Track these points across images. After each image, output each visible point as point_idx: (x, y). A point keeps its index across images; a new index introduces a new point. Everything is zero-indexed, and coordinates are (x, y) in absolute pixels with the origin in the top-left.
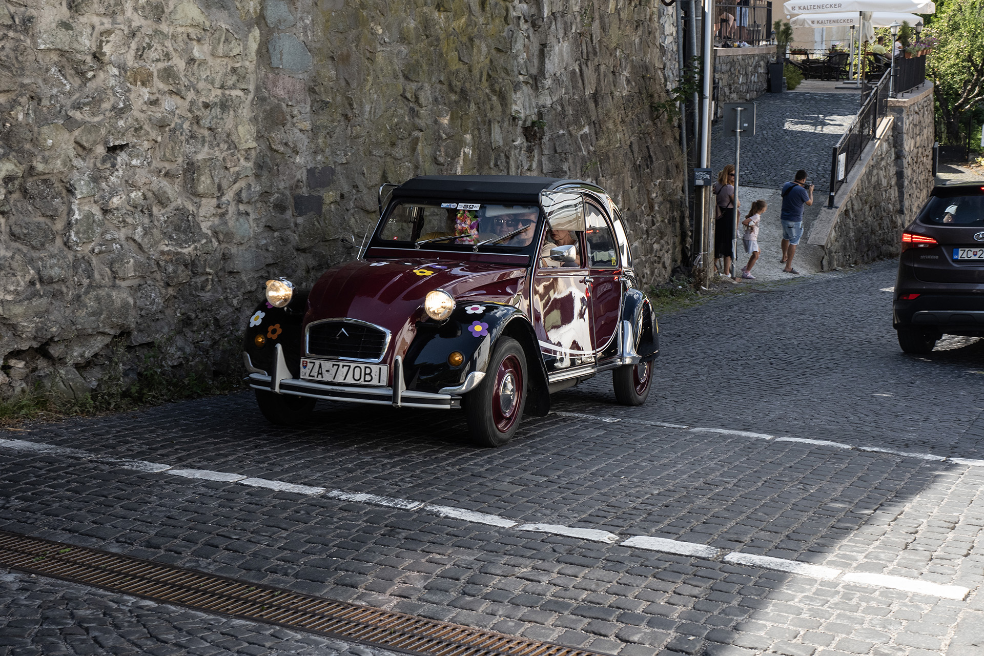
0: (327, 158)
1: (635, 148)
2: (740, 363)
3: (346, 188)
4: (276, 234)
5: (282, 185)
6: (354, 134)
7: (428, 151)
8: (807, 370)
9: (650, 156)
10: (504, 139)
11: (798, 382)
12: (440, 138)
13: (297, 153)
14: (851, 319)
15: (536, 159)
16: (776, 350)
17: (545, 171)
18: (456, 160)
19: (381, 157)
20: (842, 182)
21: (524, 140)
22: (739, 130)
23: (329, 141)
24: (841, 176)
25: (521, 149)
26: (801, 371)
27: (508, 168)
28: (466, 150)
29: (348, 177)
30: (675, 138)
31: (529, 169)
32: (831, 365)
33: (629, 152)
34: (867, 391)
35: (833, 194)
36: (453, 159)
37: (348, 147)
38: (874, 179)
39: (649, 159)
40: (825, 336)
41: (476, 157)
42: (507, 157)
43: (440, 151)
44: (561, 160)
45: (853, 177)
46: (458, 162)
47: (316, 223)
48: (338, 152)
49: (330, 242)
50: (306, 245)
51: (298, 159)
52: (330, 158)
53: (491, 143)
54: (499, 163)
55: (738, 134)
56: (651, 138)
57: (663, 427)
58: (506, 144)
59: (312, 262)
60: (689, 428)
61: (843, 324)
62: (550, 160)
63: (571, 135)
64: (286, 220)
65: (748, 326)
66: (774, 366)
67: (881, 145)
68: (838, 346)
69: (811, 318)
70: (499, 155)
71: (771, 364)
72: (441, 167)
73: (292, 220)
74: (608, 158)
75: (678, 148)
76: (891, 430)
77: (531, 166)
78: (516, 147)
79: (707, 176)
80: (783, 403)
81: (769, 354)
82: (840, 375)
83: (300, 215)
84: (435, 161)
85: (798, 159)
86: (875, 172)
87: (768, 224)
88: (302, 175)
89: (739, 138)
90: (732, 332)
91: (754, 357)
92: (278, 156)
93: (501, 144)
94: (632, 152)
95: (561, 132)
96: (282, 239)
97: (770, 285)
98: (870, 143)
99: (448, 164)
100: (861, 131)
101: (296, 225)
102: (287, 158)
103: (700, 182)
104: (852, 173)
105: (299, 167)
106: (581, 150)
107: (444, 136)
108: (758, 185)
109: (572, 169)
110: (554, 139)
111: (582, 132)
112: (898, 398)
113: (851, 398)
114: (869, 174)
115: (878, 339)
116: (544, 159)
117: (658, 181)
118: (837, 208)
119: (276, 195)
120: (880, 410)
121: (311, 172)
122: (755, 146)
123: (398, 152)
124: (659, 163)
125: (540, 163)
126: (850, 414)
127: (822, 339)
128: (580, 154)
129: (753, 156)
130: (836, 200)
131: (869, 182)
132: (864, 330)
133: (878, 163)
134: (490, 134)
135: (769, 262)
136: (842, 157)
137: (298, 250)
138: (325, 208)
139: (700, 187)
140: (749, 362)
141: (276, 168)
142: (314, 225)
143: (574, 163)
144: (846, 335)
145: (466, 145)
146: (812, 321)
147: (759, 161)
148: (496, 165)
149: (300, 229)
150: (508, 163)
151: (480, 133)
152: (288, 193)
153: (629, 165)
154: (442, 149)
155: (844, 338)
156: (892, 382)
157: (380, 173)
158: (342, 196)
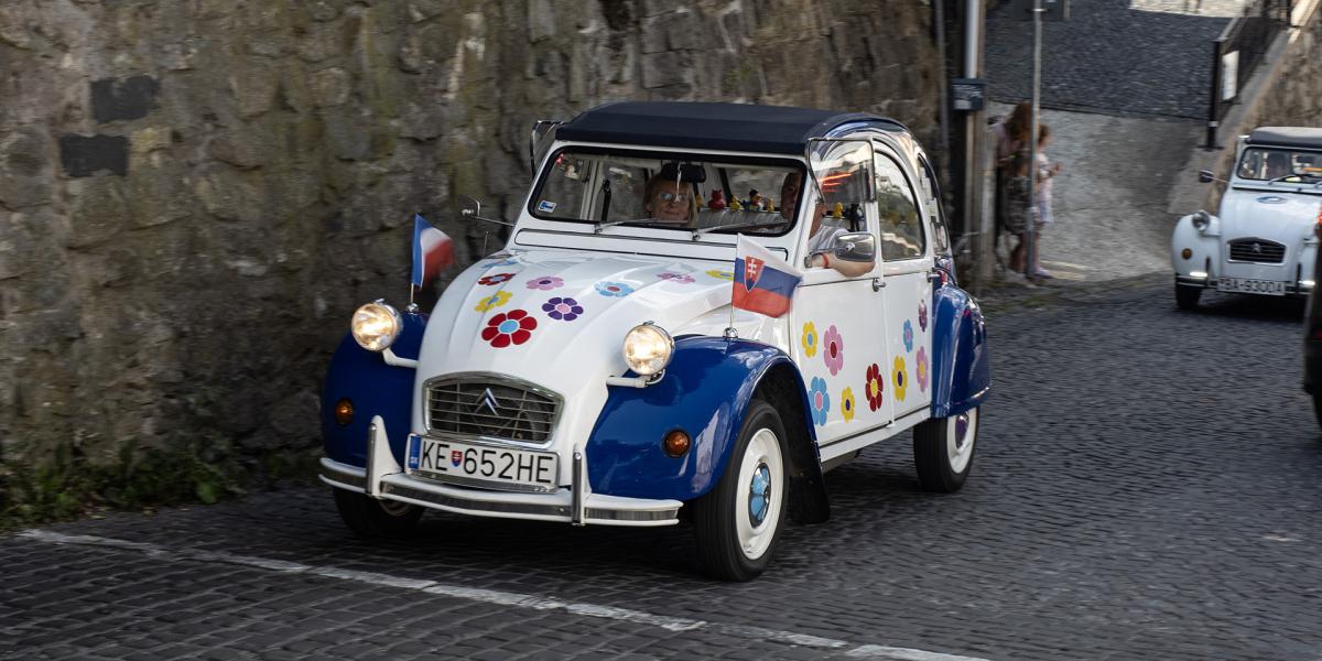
0: (139, 59)
1: (840, 40)
2: (1005, 462)
3: (185, 120)
4: (16, 217)
5: (28, 116)
6: (204, 11)
7: (384, 46)
8: (1136, 479)
9: (870, 57)
10: (558, 23)
11: (1114, 511)
12: (409, 19)
13: (65, 48)
14: (1234, 359)
15: (631, 60)
16: (1084, 433)
17: (648, 85)
18: (448, 62)
19: (273, 58)
20: (1231, 102)
21: (604, 25)
22: (1038, 10)
23: (143, 23)
24: (1229, 91)
25: (596, 42)
26: (1122, 482)
27: (567, 79)
28: (471, 44)
29: (192, 98)
30: (922, 25)
31: (616, 81)
32: (1185, 467)
33: (826, 47)
34: (1251, 533)
35: (1214, 124)
36: (441, 61)
37: (189, 36)
38: (1289, 98)
39: (866, 61)
40: (1184, 399)
41: (493, 57)
42: (566, 58)
43: (409, 46)
44: (680, 64)
45: (1251, 95)
46: (451, 68)
47: (113, 193)
48: (168, 48)
49: (148, 232)
50: (88, 239)
51: (68, 62)
52: (148, 59)
53: (528, 30)
54: (546, 70)
55: (1037, 17)
56: (873, 25)
57: (789, 643)
58: (562, 33)
59: (104, 274)
60: (846, 648)
61: (1220, 372)
62: (660, 62)
63: (702, 17)
64: (40, 188)
65: (1040, 377)
66: (1072, 470)
67: (1300, 38)
68: (1204, 421)
69: (1162, 360)
70: (547, 55)
71: (1067, 464)
72: (413, 77)
73: (58, 187)
74: (781, 60)
75: (928, 40)
76: (1291, 638)
77: (619, 74)
78: (585, 39)
79: (977, 94)
80: (1076, 566)
81: (1068, 442)
82: (1198, 492)
83: (75, 175)
84: (399, 64)
85: (1155, 62)
86: (1290, 84)
87: (1100, 177)
88: (79, 94)
89: (1039, 24)
90: (1005, 391)
91: (1036, 448)
92: (17, 54)
93: (551, 31)
94: (834, 49)
95: (681, 10)
96: (30, 227)
97: (1098, 289)
98: (1282, 35)
99: (429, 72)
100: (1265, 13)
101: (67, 197)
102: (37, 59)
103: (963, 104)
104: (1249, 87)
105: (71, 78)
106: (722, 45)
107: (418, 16)
108: (1083, 109)
109: (702, 80)
110: (668, 23)
111: (726, 12)
112: (1311, 548)
113: (1214, 548)
114: (1280, 88)
115: (1284, 405)
116: (647, 62)
117: (887, 102)
118: (1221, 148)
119: (15, 137)
120: (1273, 581)
121: (100, 89)
122: (1080, 38)
123: (313, 47)
124: (887, 68)
125: (639, 71)
126: (1208, 594)
127: (1178, 404)
128: (721, 51)
129: (1075, 57)
130: (1220, 134)
131: (1281, 103)
132: (1260, 384)
133: (1296, 69)
134: (526, 13)
135: (1099, 247)
136: (1231, 59)
137: (70, 248)
138: (135, 162)
139: (964, 113)
140: (1024, 461)
141: (12, 79)
142: (108, 197)
143: (707, 69)
144: (1224, 395)
145: (469, 34)
146: (1162, 365)
147: (1085, 65)
148: (540, 73)
149: (77, 205)
150: (567, 69)
151: (502, 11)
152: (44, 130)
153: (825, 73)
154: (414, 41)
155: (1218, 402)
156: (1303, 506)
157: (271, 89)
158: (176, 137)
